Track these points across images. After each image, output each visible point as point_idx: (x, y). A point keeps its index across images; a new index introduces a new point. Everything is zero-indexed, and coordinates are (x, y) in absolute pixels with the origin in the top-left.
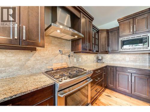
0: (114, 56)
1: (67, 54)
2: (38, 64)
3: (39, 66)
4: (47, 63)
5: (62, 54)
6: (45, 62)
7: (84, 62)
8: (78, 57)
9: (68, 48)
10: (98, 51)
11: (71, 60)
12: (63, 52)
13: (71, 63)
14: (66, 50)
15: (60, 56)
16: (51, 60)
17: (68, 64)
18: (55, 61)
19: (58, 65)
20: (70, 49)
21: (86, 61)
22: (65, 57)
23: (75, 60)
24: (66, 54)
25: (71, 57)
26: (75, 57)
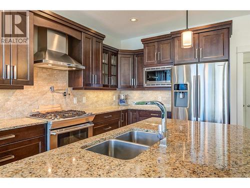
0: (144, 94)
1: (61, 91)
2: (20, 105)
3: (20, 109)
4: (31, 105)
5: (53, 91)
6: (29, 102)
7: (91, 104)
8: (81, 95)
9: (62, 83)
10: (117, 86)
11: (68, 100)
12: (55, 89)
13: (67, 105)
14: (59, 85)
15: (50, 94)
16: (37, 101)
17: (63, 106)
18: (43, 102)
19: (47, 107)
20: (66, 84)
21: (96, 102)
22: (58, 96)
23: (75, 101)
24: (59, 91)
25: (67, 96)
26: (74, 96)
